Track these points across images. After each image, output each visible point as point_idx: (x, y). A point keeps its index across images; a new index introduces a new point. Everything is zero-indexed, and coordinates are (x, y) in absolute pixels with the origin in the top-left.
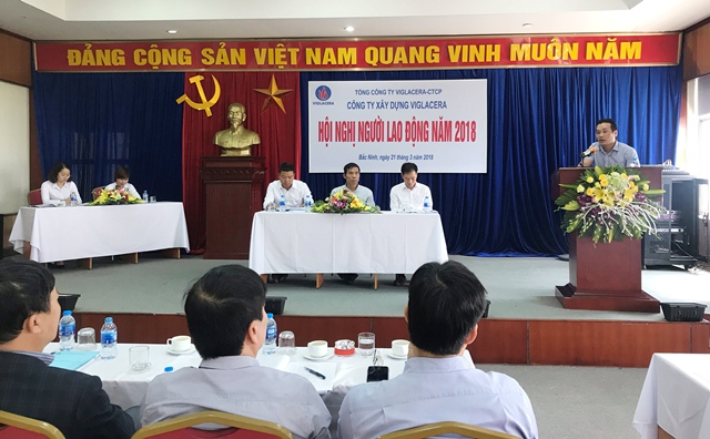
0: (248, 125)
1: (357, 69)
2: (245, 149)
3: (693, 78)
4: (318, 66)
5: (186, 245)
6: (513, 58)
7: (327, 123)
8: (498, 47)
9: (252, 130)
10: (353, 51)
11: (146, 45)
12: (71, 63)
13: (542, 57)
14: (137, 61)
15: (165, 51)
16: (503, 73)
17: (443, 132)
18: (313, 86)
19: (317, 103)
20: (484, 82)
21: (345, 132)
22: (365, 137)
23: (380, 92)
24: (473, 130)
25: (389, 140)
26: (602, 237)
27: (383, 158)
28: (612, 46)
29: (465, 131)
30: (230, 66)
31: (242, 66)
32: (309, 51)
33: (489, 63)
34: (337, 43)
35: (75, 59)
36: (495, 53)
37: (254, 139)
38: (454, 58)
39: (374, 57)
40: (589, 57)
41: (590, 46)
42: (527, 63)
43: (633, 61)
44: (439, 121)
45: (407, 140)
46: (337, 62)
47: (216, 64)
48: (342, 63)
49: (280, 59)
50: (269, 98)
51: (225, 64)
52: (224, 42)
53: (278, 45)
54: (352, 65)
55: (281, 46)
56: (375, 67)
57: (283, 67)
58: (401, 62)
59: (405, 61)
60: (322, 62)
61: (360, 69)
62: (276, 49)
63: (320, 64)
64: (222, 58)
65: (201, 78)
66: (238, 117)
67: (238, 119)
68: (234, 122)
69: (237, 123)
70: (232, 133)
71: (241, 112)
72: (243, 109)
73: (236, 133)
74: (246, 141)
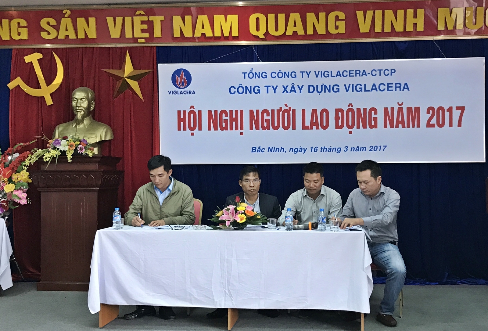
0: (96, 116)
1: (240, 43)
6: (441, 26)
8: (421, 11)
10: (233, 19)
30: (77, 40)
33: (410, 34)
36: (418, 20)
38: (364, 28)
39: (261, 27)
46: (214, 34)
47: (59, 38)
48: (220, 35)
49: (140, 31)
50: (121, 81)
51: (70, 38)
52: (67, 9)
53: (138, 13)
54: (233, 37)
55: (140, 14)
56: (262, 39)
57: (143, 41)
58: (295, 33)
59: (301, 32)
60: (194, 34)
61: (243, 43)
62: (134, 17)
63: (191, 36)
64: (67, 30)
65: (40, 56)
66: (82, 105)
67: (83, 107)
68: (78, 111)
69: (83, 113)
70: (76, 126)
71: (87, 98)
72: (90, 95)
73: (81, 126)
74: (94, 136)
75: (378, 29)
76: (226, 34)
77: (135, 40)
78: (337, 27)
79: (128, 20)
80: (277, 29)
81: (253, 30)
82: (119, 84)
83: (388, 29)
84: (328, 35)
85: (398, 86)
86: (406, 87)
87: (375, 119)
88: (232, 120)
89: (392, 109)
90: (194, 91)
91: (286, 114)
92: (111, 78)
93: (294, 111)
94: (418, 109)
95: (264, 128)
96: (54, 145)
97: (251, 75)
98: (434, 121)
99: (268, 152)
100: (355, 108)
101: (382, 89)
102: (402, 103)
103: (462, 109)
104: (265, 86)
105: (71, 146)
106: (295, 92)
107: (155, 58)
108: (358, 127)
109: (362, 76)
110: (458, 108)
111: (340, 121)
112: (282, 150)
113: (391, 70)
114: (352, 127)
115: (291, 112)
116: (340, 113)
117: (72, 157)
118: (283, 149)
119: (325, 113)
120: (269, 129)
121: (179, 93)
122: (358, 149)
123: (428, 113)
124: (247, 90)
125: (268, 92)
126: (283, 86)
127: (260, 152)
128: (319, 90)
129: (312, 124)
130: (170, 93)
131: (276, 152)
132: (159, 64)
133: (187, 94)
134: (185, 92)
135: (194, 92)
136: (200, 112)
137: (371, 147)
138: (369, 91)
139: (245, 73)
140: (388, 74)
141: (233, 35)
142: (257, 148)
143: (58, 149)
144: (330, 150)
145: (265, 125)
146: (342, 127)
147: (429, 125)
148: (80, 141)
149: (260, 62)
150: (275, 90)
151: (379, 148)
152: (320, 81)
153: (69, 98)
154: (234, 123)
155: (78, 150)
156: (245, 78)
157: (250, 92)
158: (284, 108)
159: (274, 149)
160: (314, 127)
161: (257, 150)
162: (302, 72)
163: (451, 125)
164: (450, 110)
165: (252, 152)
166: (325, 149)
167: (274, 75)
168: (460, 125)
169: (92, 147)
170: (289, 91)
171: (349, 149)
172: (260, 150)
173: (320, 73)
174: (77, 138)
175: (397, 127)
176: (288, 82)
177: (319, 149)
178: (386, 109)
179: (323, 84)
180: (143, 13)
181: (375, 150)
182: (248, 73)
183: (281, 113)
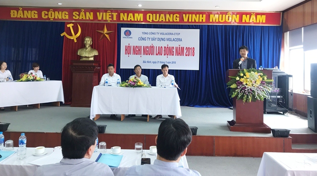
0: (93, 47)
1: (143, 23)
2: (91, 57)
3: (287, 31)
4: (126, 21)
5: (63, 100)
6: (211, 21)
7: (129, 46)
8: (204, 16)
9: (95, 49)
10: (141, 15)
11: (48, 9)
12: (12, 16)
13: (224, 20)
14: (43, 16)
15: (56, 12)
16: (207, 27)
17: (180, 52)
18: (123, 30)
19: (125, 38)
20: (198, 30)
21: (137, 51)
22: (146, 53)
23: (153, 33)
24: (193, 51)
25: (157, 54)
26: (247, 100)
27: (154, 62)
28: (253, 17)
29: (190, 51)
30: (86, 20)
31: (91, 20)
32: (122, 15)
33: (201, 23)
34: (135, 12)
35: (14, 14)
36: (203, 18)
37: (96, 53)
38: (186, 20)
39: (151, 18)
40: (243, 21)
41: (244, 16)
42: (217, 23)
43: (262, 23)
44: (179, 47)
45: (165, 55)
47: (80, 19)
48: (136, 21)
49: (109, 18)
50: (103, 35)
51: (84, 19)
52: (83, 9)
53: (108, 12)
54: (141, 21)
56: (151, 22)
57: (110, 21)
59: (164, 20)
60: (127, 19)
64: (82, 16)
66: (88, 43)
68: (87, 45)
70: (85, 50)
72: (91, 39)
73: (87, 50)
74: (92, 54)
75: (190, 21)
78: (176, 19)
79: (104, 14)
80: (156, 19)
84: (173, 22)
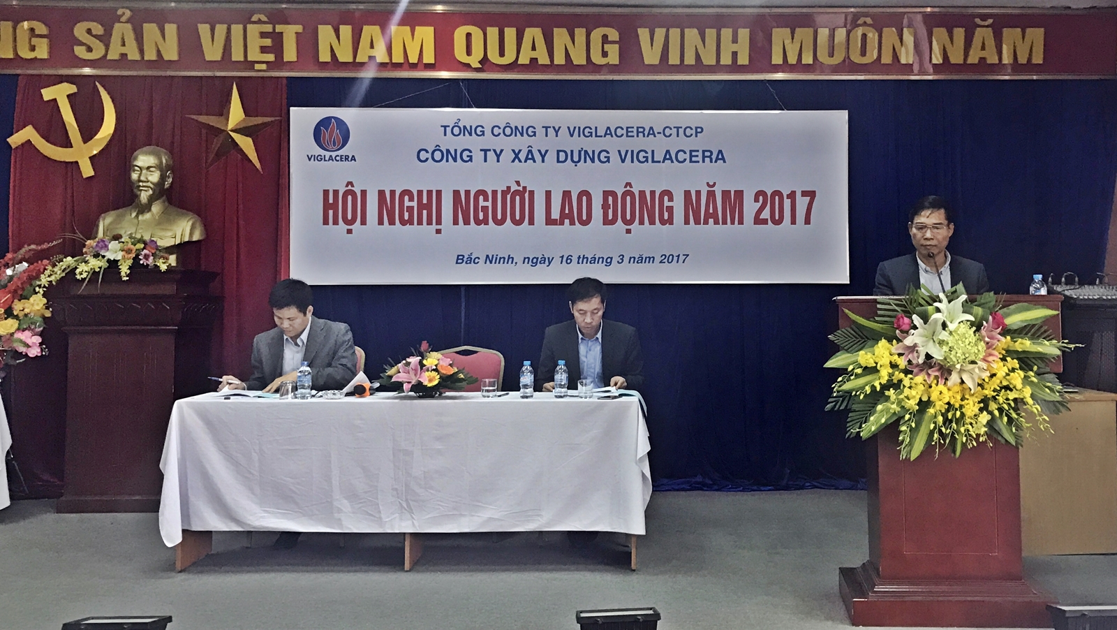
0: (175, 197)
4: (345, 65)
6: (777, 58)
8: (743, 34)
10: (426, 34)
13: (839, 57)
28: (984, 35)
30: (142, 63)
31: (170, 64)
32: (325, 32)
33: (726, 69)
36: (738, 47)
38: (651, 56)
39: (474, 49)
42: (809, 68)
43: (1028, 67)
46: (391, 59)
47: (109, 57)
48: (401, 60)
49: (258, 50)
50: (222, 137)
51: (130, 58)
52: (127, 8)
53: (255, 18)
54: (425, 64)
55: (260, 20)
56: (477, 70)
57: (264, 67)
58: (534, 61)
59: (544, 59)
60: (355, 57)
61: (445, 75)
62: (249, 26)
63: (351, 60)
64: (124, 45)
65: (72, 89)
66: (150, 178)
67: (151, 183)
68: (142, 190)
69: (151, 192)
70: (137, 216)
71: (159, 167)
72: (164, 161)
73: (147, 216)
74: (170, 234)
75: (674, 59)
76: (413, 59)
77: (250, 65)
78: (605, 54)
79: (237, 29)
80: (502, 54)
81: (460, 54)
82: (217, 143)
83: (690, 60)
84: (590, 66)
85: (707, 155)
86: (721, 156)
87: (670, 209)
88: (421, 206)
89: (698, 193)
90: (353, 156)
91: (518, 198)
92: (204, 131)
93: (532, 193)
94: (739, 194)
95: (478, 222)
96: (98, 249)
97: (456, 131)
98: (766, 214)
99: (486, 263)
100: (636, 191)
101: (680, 159)
102: (715, 183)
103: (811, 194)
104: (481, 150)
105: (129, 251)
106: (534, 161)
107: (285, 96)
108: (642, 223)
109: (648, 136)
110: (804, 194)
111: (610, 212)
112: (511, 260)
113: (696, 128)
114: (630, 222)
115: (527, 195)
116: (610, 199)
117: (128, 272)
118: (513, 258)
119: (584, 198)
120: (487, 224)
121: (327, 159)
122: (641, 260)
123: (756, 200)
124: (450, 156)
125: (485, 161)
126: (513, 151)
127: (470, 263)
128: (576, 159)
129: (563, 216)
130: (310, 159)
131: (499, 263)
132: (291, 108)
133: (341, 161)
134: (338, 158)
135: (353, 158)
136: (364, 193)
137: (664, 257)
138: (659, 162)
139: (445, 127)
140: (692, 135)
141: (425, 61)
142: (466, 256)
143: (104, 257)
144: (594, 260)
145: (481, 216)
146: (613, 222)
147: (758, 221)
148: (145, 243)
149: (472, 107)
150: (498, 156)
151: (675, 258)
152: (577, 143)
153: (127, 166)
154: (425, 212)
155: (141, 259)
156: (445, 135)
157: (455, 160)
158: (514, 187)
159: (496, 258)
160: (567, 221)
161: (465, 259)
162: (547, 128)
163: (793, 222)
164: (792, 196)
165: (457, 263)
166: (585, 260)
167: (496, 131)
168: (807, 221)
169: (166, 253)
170: (523, 159)
171: (626, 259)
172: (471, 260)
173: (577, 130)
174: (138, 236)
175: (706, 222)
176: (521, 143)
177: (575, 259)
178: (687, 193)
179: (582, 149)
180: (264, 18)
181: (670, 261)
182: (451, 127)
183: (509, 197)
